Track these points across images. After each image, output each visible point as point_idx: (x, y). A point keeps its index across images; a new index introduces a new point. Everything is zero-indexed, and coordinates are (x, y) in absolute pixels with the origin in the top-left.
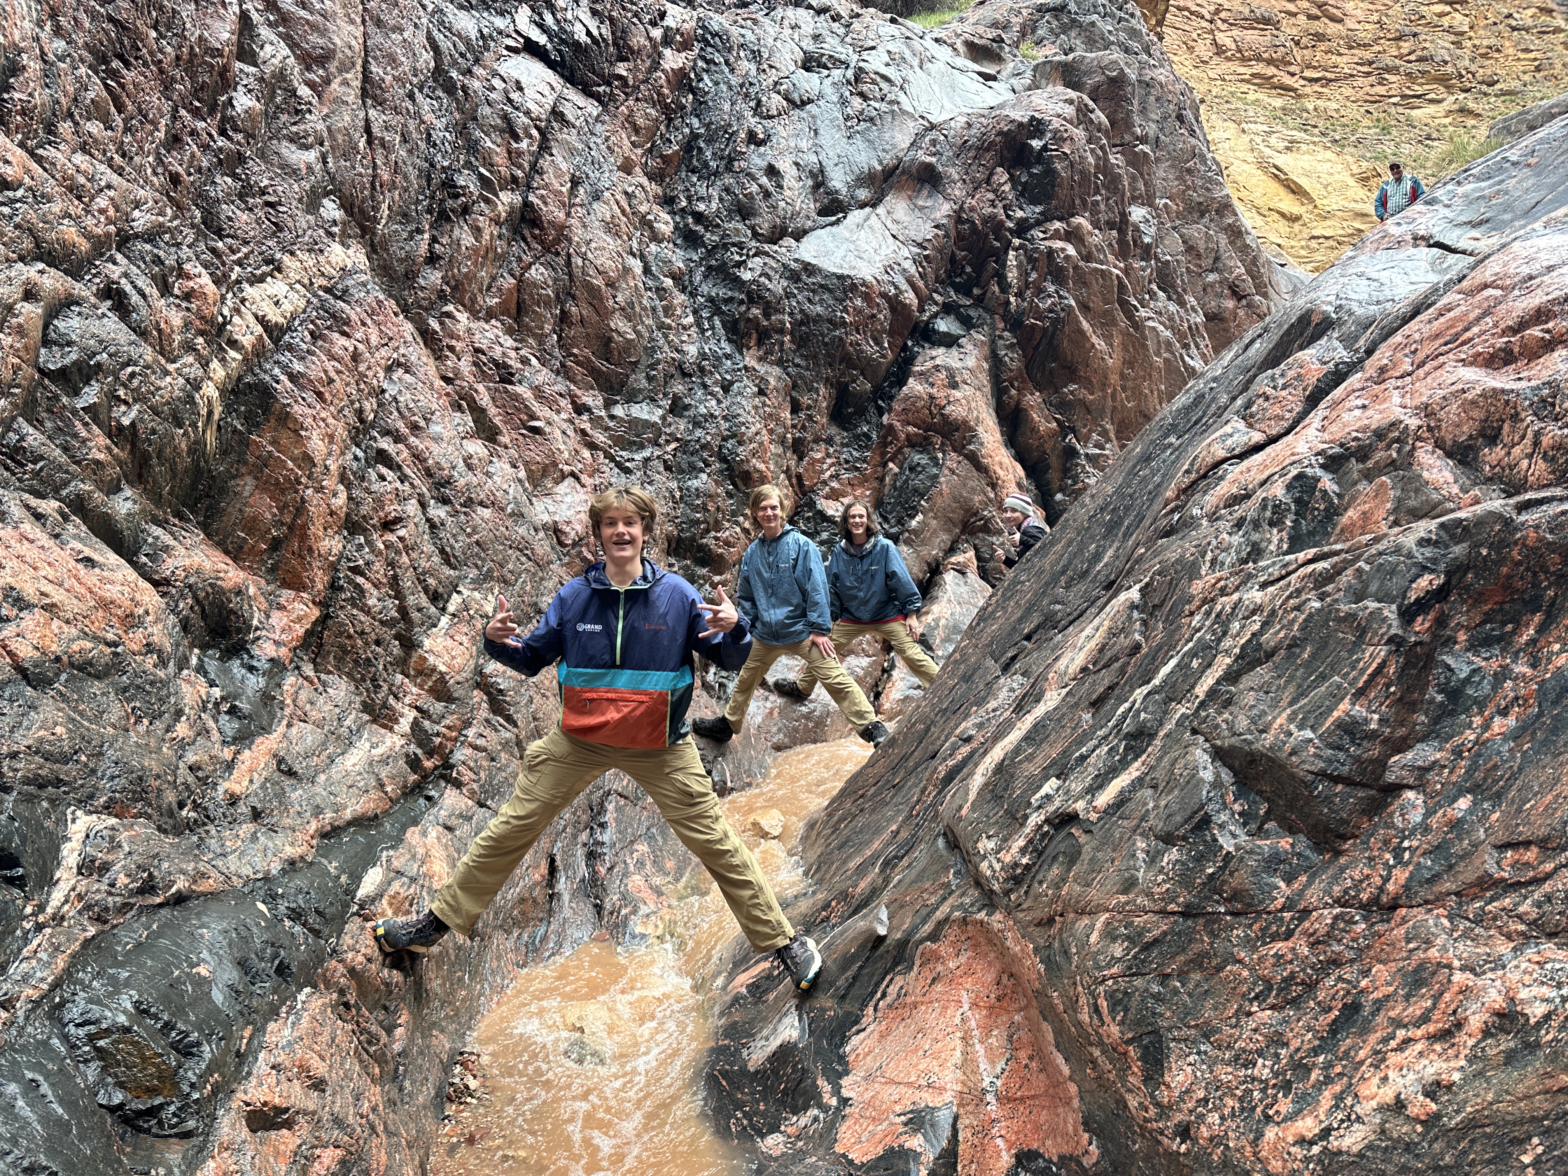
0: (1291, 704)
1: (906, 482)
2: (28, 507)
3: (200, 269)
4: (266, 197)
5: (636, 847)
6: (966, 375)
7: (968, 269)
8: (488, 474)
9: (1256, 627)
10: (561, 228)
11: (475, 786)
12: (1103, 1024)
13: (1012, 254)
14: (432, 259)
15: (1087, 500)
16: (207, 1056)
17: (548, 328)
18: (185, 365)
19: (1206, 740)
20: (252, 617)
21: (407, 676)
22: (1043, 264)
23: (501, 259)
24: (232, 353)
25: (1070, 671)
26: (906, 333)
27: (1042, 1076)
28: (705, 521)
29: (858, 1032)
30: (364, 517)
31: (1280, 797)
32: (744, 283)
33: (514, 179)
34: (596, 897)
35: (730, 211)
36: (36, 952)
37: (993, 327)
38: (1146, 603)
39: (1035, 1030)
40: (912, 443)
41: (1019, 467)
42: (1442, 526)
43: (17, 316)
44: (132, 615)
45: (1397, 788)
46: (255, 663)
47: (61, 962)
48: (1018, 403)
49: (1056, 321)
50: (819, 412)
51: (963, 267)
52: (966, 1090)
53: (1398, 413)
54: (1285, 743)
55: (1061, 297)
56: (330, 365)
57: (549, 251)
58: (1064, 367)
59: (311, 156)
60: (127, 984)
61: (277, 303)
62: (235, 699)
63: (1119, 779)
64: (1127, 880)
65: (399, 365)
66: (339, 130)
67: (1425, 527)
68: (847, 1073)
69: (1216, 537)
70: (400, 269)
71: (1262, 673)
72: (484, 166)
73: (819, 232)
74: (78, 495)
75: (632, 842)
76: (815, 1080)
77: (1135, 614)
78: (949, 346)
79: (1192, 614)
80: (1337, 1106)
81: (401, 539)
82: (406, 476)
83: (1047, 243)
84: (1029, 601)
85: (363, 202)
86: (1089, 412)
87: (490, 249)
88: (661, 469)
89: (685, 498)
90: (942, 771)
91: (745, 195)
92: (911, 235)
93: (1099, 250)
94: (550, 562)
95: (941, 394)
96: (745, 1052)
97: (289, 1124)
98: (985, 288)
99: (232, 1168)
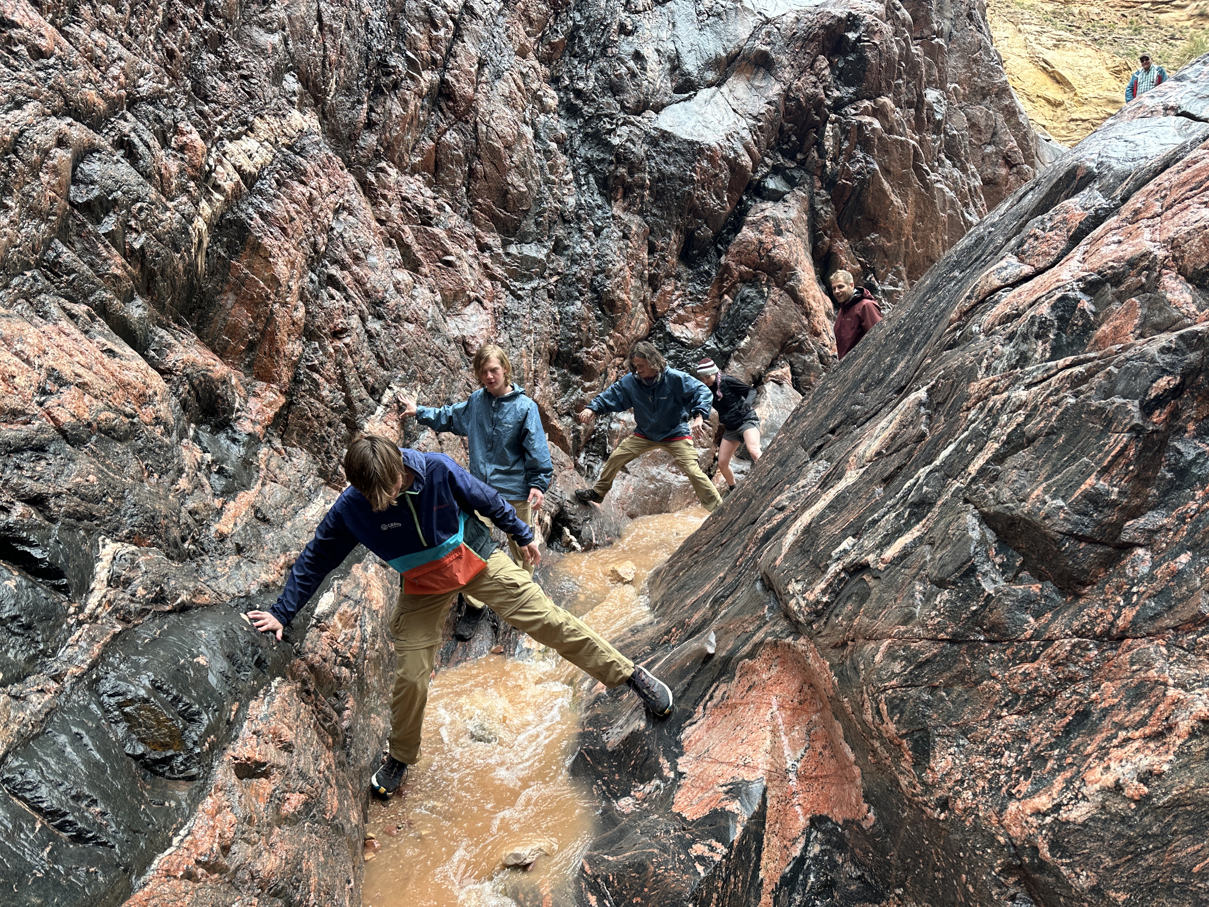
0: (1046, 479)
1: (737, 310)
2: (64, 309)
3: (191, 127)
4: (241, 71)
6: (789, 224)
7: (794, 138)
8: (412, 297)
9: (1021, 419)
10: (470, 102)
12: (883, 722)
13: (829, 126)
14: (370, 125)
16: (206, 722)
17: (459, 182)
18: (181, 203)
19: (976, 508)
20: (234, 401)
22: (853, 135)
23: (424, 125)
24: (217, 195)
25: (867, 455)
26: (742, 189)
27: (833, 761)
29: (691, 724)
30: (318, 327)
31: (1033, 552)
32: (613, 147)
33: (434, 61)
35: (603, 88)
36: (77, 641)
37: (812, 186)
38: (931, 401)
39: (828, 727)
40: (744, 279)
42: (1181, 337)
43: (52, 159)
44: (144, 395)
45: (1130, 546)
46: (237, 437)
47: (96, 649)
48: (830, 247)
49: (863, 182)
50: (670, 253)
51: (789, 137)
52: (773, 769)
53: (1149, 246)
54: (1040, 510)
55: (867, 162)
56: (291, 207)
57: (460, 120)
58: (868, 220)
59: (276, 39)
60: (146, 667)
61: (250, 156)
62: (222, 462)
63: (903, 538)
64: (906, 614)
65: (344, 208)
66: (297, 18)
67: (1165, 339)
68: (682, 754)
69: (991, 348)
70: (345, 132)
71: (1024, 455)
72: (410, 50)
73: (674, 106)
74: (101, 301)
76: (658, 758)
77: (923, 410)
78: (776, 200)
79: (968, 409)
80: (1067, 788)
81: (346, 345)
82: (350, 296)
83: (858, 118)
84: (834, 403)
85: (316, 77)
86: (887, 256)
87: (414, 117)
88: (546, 297)
89: (564, 320)
90: (761, 532)
91: (616, 76)
92: (749, 110)
93: (899, 125)
94: (459, 368)
95: (769, 240)
96: (604, 737)
97: (266, 775)
98: (806, 153)
99: (225, 803)
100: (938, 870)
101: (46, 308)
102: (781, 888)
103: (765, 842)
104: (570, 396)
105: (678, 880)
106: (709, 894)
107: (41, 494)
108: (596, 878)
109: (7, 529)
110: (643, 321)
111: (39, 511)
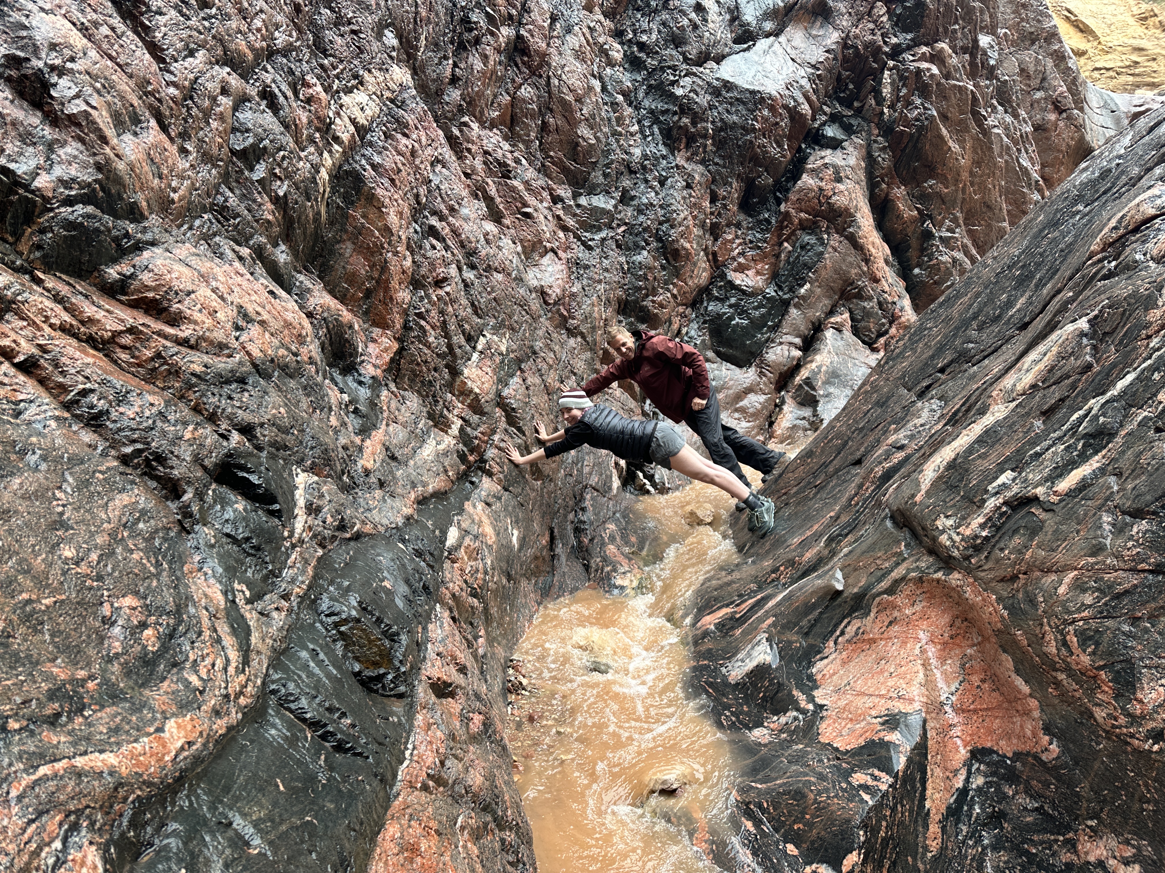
1: (798, 257)
2: (234, 251)
3: (315, 80)
4: (351, 26)
5: (607, 525)
6: (848, 171)
7: (851, 86)
8: (499, 248)
10: (544, 56)
11: (501, 476)
12: (1072, 654)
13: (887, 73)
14: (454, 80)
15: (990, 261)
16: (404, 642)
17: (533, 135)
18: (310, 153)
20: (358, 346)
21: (454, 395)
22: (912, 81)
23: (501, 80)
24: (336, 147)
25: (1018, 388)
26: (801, 137)
27: (996, 695)
28: (646, 288)
29: (822, 659)
30: (423, 276)
32: (677, 97)
33: (511, 17)
34: (584, 559)
35: (666, 41)
36: (294, 563)
37: (869, 133)
38: (1095, 331)
39: (990, 661)
40: (803, 226)
41: (886, 247)
43: (219, 105)
44: (301, 335)
46: (363, 379)
47: (310, 571)
48: (887, 195)
49: (921, 129)
50: (732, 202)
51: (847, 84)
52: (929, 702)
55: (925, 108)
56: (398, 159)
57: (534, 74)
58: (925, 166)
60: (350, 589)
61: (362, 109)
62: (356, 403)
63: (1080, 469)
64: (1094, 546)
65: (438, 162)
68: (817, 688)
70: (433, 87)
72: (489, 6)
73: (734, 57)
74: (259, 245)
75: (604, 522)
76: (790, 691)
77: (1085, 341)
78: (834, 148)
79: (1149, 337)
81: (447, 293)
82: (448, 246)
83: (916, 64)
84: (939, 343)
85: (409, 33)
86: (944, 202)
87: (494, 72)
88: (614, 247)
89: (631, 270)
90: (879, 471)
91: (678, 28)
92: (808, 58)
93: (956, 70)
94: (540, 316)
95: (829, 187)
96: (724, 670)
97: (452, 695)
98: (863, 101)
99: (431, 721)
100: (1148, 802)
101: (222, 250)
102: (947, 818)
103: (929, 773)
105: (844, 808)
106: (879, 821)
107: (249, 424)
108: (747, 804)
109: (229, 455)
110: (704, 270)
111: (249, 440)
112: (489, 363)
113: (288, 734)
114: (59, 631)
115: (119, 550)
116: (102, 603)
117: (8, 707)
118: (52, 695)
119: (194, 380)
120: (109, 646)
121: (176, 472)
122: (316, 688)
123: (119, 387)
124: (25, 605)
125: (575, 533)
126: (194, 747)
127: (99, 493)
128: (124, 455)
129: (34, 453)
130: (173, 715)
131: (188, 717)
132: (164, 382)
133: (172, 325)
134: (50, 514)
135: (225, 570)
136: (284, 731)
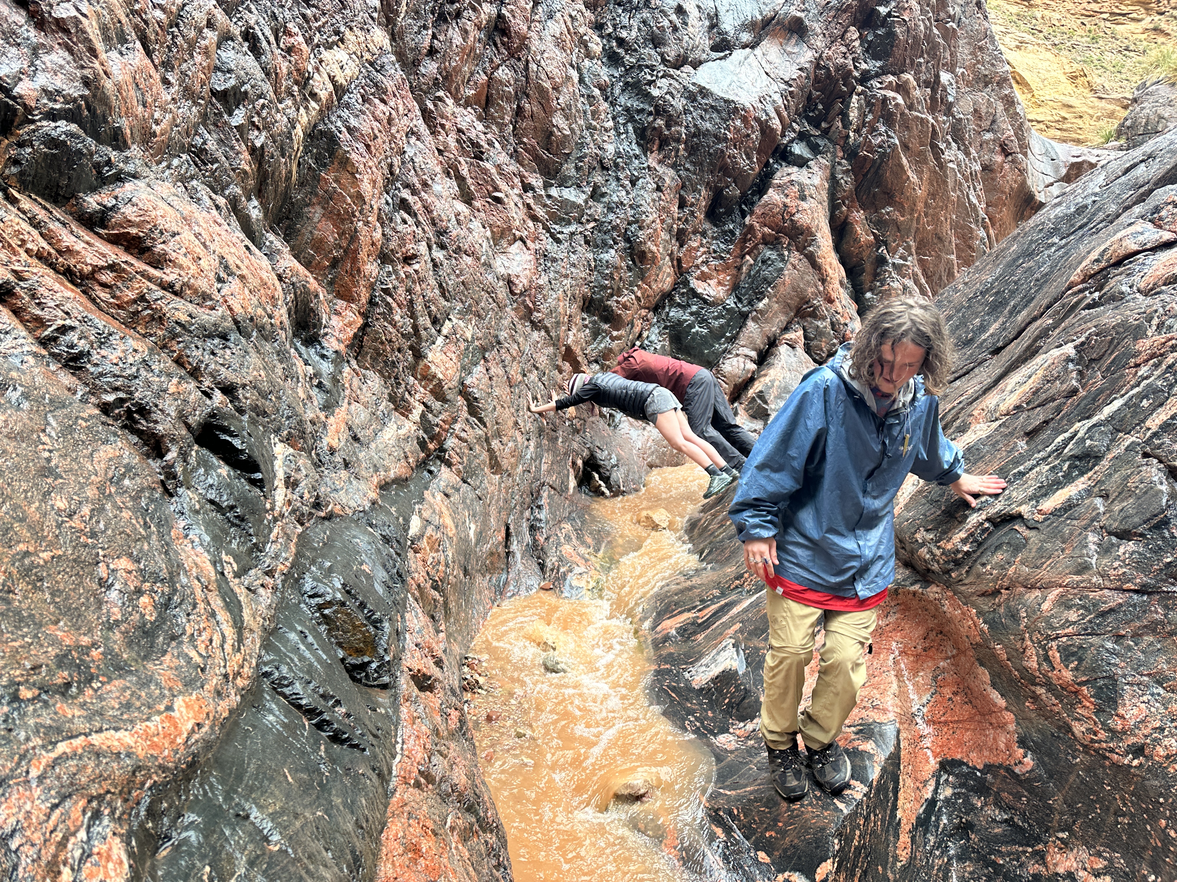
1: (758, 272)
2: (210, 197)
3: (296, 30)
5: (563, 525)
6: (813, 191)
7: (820, 107)
8: (470, 230)
10: (524, 39)
11: (460, 467)
12: (1054, 669)
13: (855, 98)
14: (432, 52)
15: (961, 287)
17: (507, 119)
18: (287, 107)
19: (1161, 462)
20: (322, 317)
21: (416, 378)
22: (878, 108)
23: (479, 58)
24: (313, 104)
25: (1001, 409)
26: (770, 152)
27: (970, 707)
28: (611, 288)
30: (392, 250)
32: (653, 98)
34: (539, 558)
35: (645, 39)
36: (277, 538)
38: (1083, 357)
39: (965, 674)
40: (766, 241)
41: (842, 269)
43: (204, 38)
46: (326, 353)
47: (292, 549)
48: (847, 217)
49: (883, 155)
50: (699, 209)
51: (816, 104)
52: (902, 713)
55: (889, 136)
56: (374, 125)
57: (513, 56)
58: (885, 193)
61: (342, 67)
62: (320, 377)
63: (1065, 490)
64: (1078, 564)
65: (413, 133)
70: (410, 56)
73: (710, 63)
74: (234, 196)
75: (560, 521)
77: (1071, 366)
78: (801, 166)
79: (1136, 366)
81: (416, 271)
82: (419, 222)
83: (883, 92)
86: (899, 230)
87: (473, 49)
88: (582, 243)
91: (658, 28)
92: (781, 74)
93: (918, 103)
94: (506, 306)
95: (793, 204)
96: (687, 675)
97: (430, 688)
98: (831, 123)
99: (415, 714)
101: (199, 195)
102: (917, 828)
103: (901, 783)
104: (599, 344)
105: (818, 816)
106: (852, 830)
107: (232, 383)
108: (716, 811)
109: (212, 415)
110: (669, 275)
111: (231, 401)
112: (453, 349)
113: (286, 721)
114: (58, 590)
115: (108, 506)
116: (98, 563)
117: (18, 672)
118: (62, 661)
119: (179, 329)
120: (108, 611)
121: (160, 427)
122: (309, 672)
123: (101, 327)
124: (23, 557)
125: (530, 530)
126: (204, 730)
127: (83, 442)
128: (104, 404)
129: (15, 389)
130: (180, 692)
131: (194, 697)
132: (146, 328)
133: (156, 268)
134: (38, 458)
135: (213, 539)
136: (282, 717)
